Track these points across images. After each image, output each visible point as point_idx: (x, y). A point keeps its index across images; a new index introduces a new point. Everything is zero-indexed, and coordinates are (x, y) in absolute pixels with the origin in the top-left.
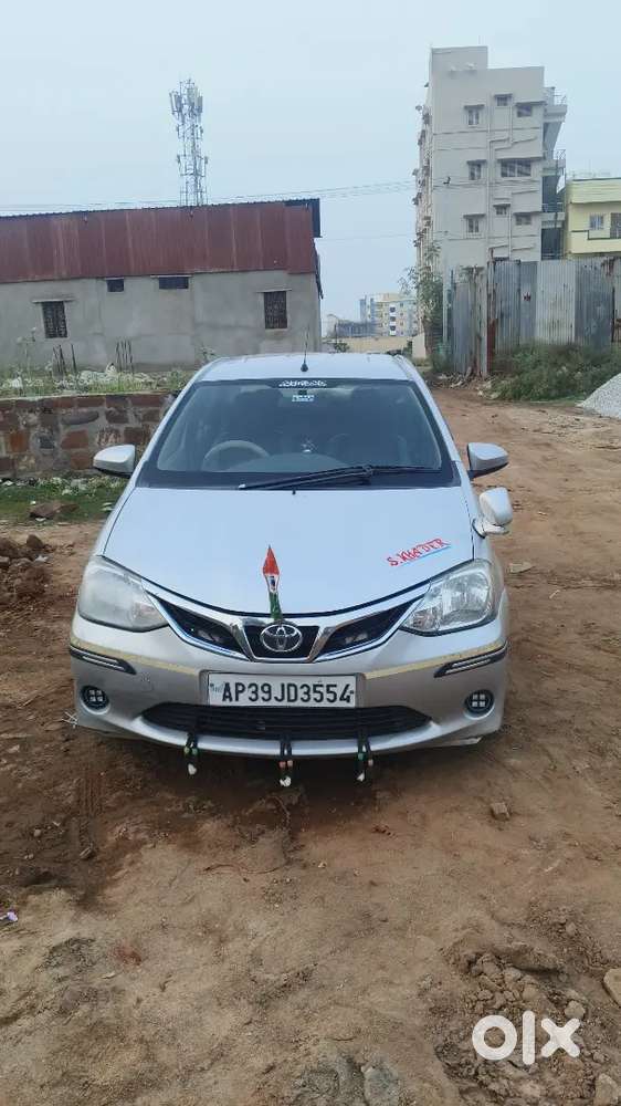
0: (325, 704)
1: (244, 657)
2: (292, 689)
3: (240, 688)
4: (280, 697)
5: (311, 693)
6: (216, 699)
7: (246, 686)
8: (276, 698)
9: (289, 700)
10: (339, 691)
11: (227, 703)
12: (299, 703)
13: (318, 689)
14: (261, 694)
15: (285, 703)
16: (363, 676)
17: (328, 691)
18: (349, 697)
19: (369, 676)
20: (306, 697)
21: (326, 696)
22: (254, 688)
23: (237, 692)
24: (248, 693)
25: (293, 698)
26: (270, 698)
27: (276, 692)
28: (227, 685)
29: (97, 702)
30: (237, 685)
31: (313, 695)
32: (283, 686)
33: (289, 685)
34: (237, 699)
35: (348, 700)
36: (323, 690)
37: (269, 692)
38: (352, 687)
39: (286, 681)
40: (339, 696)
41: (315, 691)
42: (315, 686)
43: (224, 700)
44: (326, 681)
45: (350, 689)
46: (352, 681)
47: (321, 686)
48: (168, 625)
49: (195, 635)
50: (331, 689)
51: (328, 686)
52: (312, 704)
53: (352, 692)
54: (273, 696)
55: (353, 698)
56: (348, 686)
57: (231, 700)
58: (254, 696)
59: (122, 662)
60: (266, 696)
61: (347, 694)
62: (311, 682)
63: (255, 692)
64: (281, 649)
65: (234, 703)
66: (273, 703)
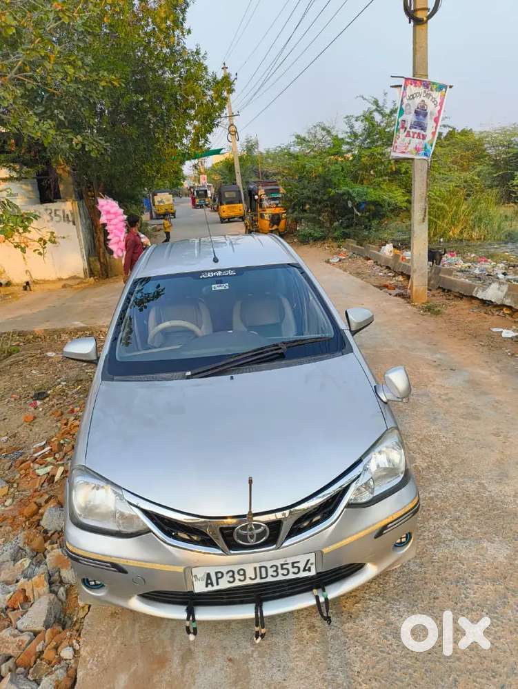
0: (291, 576)
1: (221, 552)
2: (263, 570)
3: (220, 575)
4: (253, 577)
5: (280, 570)
6: (200, 587)
7: (225, 573)
8: (251, 578)
9: (261, 578)
10: (302, 566)
11: (210, 588)
12: (270, 579)
13: (284, 566)
14: (237, 577)
15: (258, 581)
16: (322, 552)
17: (293, 567)
18: (310, 568)
19: (325, 550)
20: (275, 574)
21: (292, 570)
22: (231, 574)
23: (217, 579)
24: (227, 578)
25: (264, 576)
26: (245, 578)
27: (250, 573)
28: (209, 576)
29: (96, 585)
30: (217, 573)
31: (280, 571)
32: (255, 569)
33: (260, 568)
34: (218, 584)
35: (309, 570)
36: (289, 567)
37: (244, 574)
38: (312, 560)
39: (258, 565)
40: (302, 569)
41: (282, 569)
42: (282, 565)
43: (207, 586)
44: (290, 560)
45: (310, 562)
46: (312, 557)
47: (287, 564)
48: (150, 531)
49: (176, 538)
50: (295, 565)
51: (293, 563)
52: (280, 578)
53: (312, 564)
54: (248, 576)
55: (313, 568)
56: (308, 561)
57: (213, 586)
58: (231, 579)
59: (114, 565)
60: (242, 578)
61: (309, 565)
62: (278, 563)
63: (233, 576)
64: (252, 542)
65: (216, 588)
66: (248, 582)
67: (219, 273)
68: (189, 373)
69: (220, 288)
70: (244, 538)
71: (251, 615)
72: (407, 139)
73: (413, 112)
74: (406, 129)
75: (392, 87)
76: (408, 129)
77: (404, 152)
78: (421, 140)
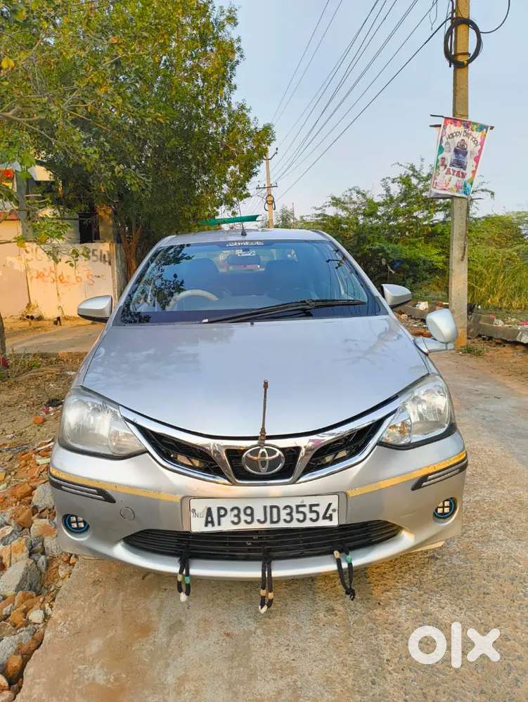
0: (308, 524)
1: (226, 482)
2: (275, 511)
3: (222, 512)
4: (262, 520)
5: (294, 514)
6: (198, 526)
7: (229, 510)
8: (259, 521)
9: (272, 522)
10: (321, 510)
11: (210, 529)
12: (282, 525)
13: (301, 509)
14: (243, 517)
15: (268, 525)
16: (346, 495)
17: (311, 511)
18: (331, 515)
19: (351, 493)
20: (288, 518)
21: (309, 515)
22: (236, 512)
23: (220, 516)
24: (231, 517)
25: (275, 519)
26: (252, 520)
27: (259, 515)
28: (209, 511)
29: (78, 528)
30: (219, 509)
31: (295, 515)
32: (265, 508)
33: (272, 507)
34: (219, 524)
35: (330, 518)
36: (306, 510)
37: (252, 515)
38: (335, 506)
39: (269, 503)
40: (321, 515)
41: (298, 512)
42: (298, 507)
43: (206, 525)
44: (309, 501)
45: (332, 507)
46: (334, 500)
47: (304, 506)
48: (148, 452)
49: (174, 461)
50: (314, 508)
51: (311, 506)
52: (295, 524)
53: (334, 510)
54: (256, 518)
55: (335, 516)
56: (330, 505)
57: (213, 525)
58: (236, 520)
59: (101, 492)
60: (249, 519)
61: (330, 512)
62: (293, 503)
63: (238, 516)
64: (264, 471)
65: (216, 528)
66: (256, 526)
67: (247, 243)
68: (207, 321)
69: (247, 255)
70: (253, 464)
71: (257, 574)
72: (448, 177)
73: (453, 150)
74: (446, 166)
75: (431, 126)
76: (448, 167)
77: (445, 189)
78: (460, 179)
